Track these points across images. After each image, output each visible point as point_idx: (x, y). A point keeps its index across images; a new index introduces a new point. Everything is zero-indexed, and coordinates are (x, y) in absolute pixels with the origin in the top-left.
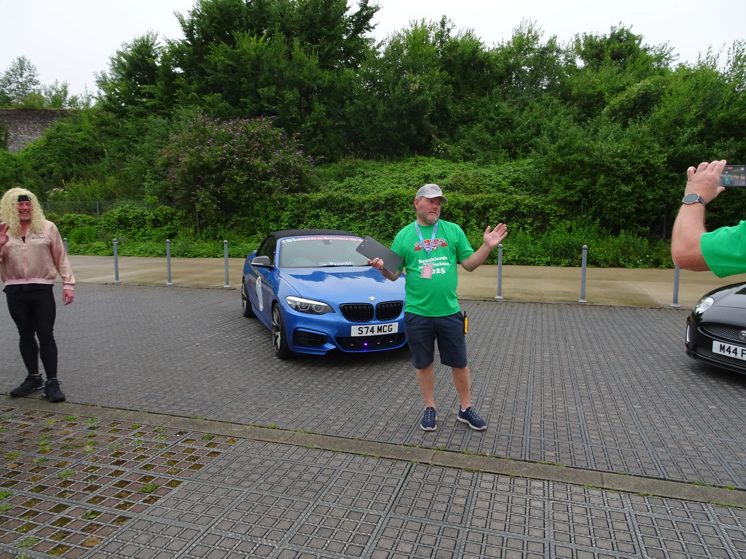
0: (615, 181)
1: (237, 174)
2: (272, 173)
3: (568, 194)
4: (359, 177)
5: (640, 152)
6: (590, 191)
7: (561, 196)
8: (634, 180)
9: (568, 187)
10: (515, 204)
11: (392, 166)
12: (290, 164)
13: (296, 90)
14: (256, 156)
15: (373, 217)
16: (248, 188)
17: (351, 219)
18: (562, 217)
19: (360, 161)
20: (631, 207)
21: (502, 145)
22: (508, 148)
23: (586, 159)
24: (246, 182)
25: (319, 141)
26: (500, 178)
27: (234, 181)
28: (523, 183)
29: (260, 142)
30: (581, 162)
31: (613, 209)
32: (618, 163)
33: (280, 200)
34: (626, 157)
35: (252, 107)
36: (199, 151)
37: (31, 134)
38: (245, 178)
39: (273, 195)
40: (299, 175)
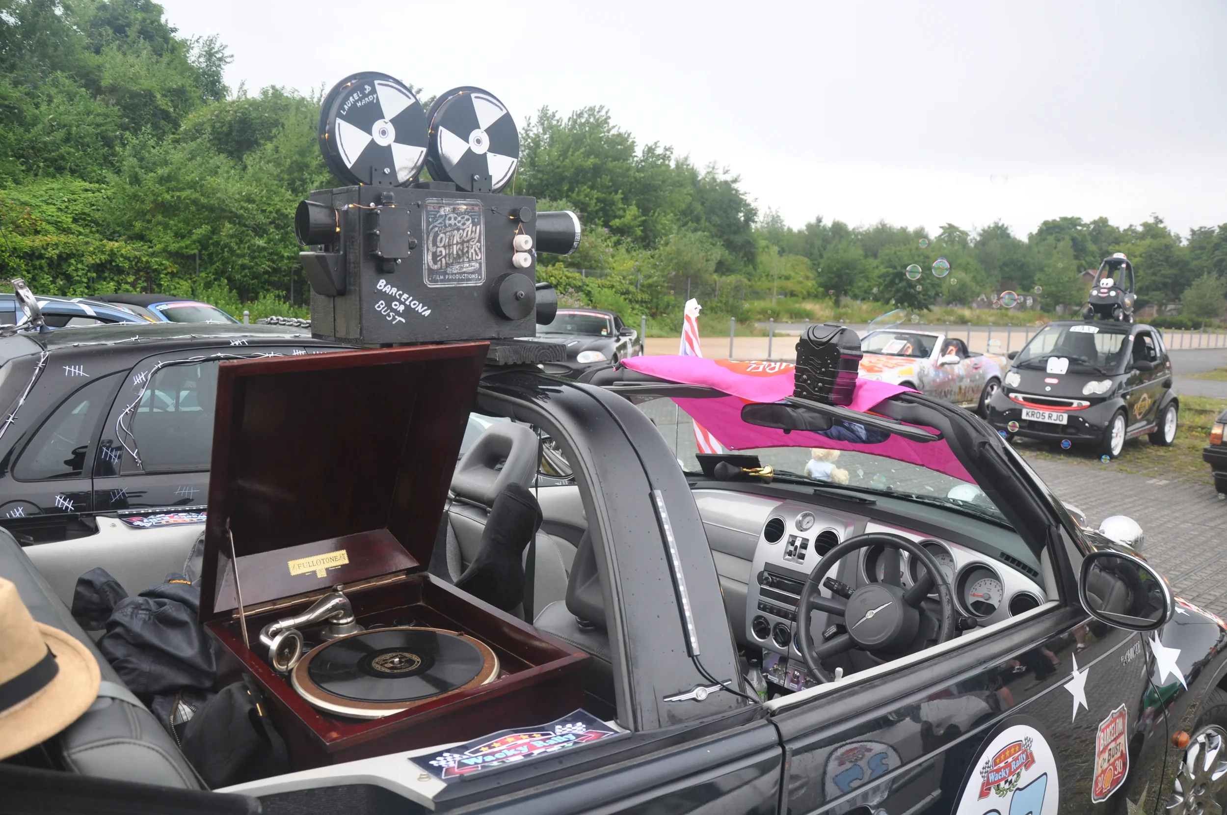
0: (243, 232)
3: (183, 244)
5: (269, 198)
6: (211, 241)
7: (173, 247)
8: (265, 232)
9: (179, 236)
10: (109, 255)
18: (173, 275)
20: (265, 266)
21: (13, 151)
22: (23, 156)
23: (203, 200)
26: (51, 210)
28: (91, 221)
30: (195, 202)
31: (243, 267)
32: (246, 209)
34: (253, 201)
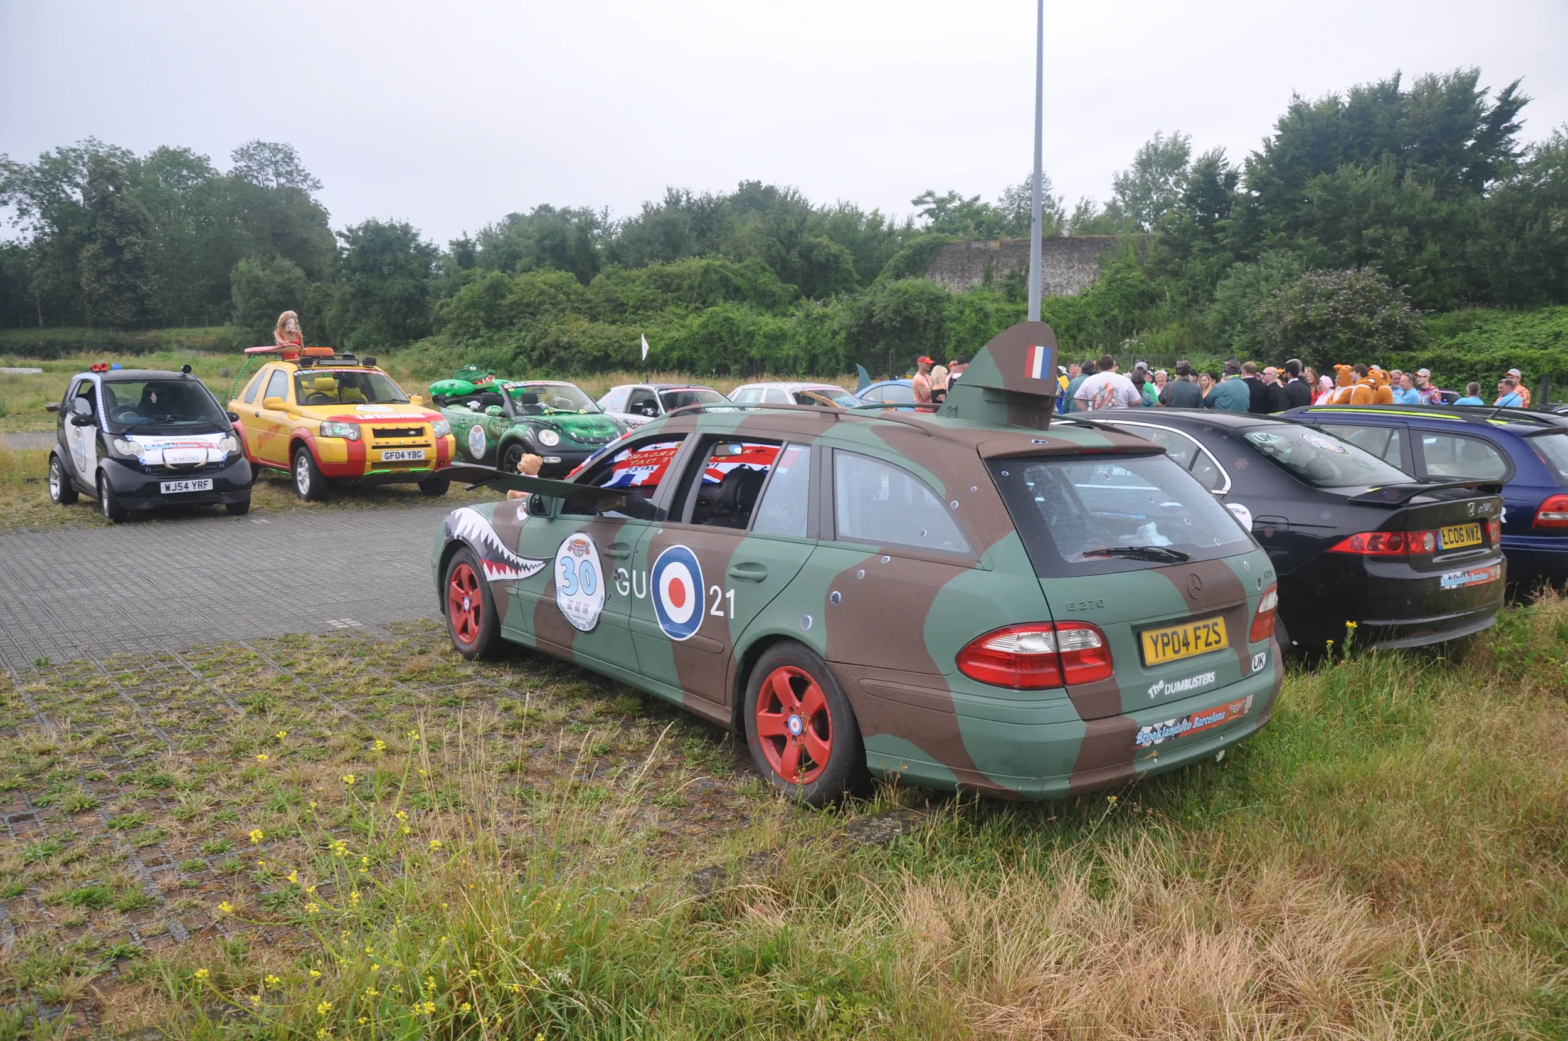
1: (1340, 332)
2: (1377, 330)
4: (1474, 333)
11: (1519, 318)
12: (1396, 320)
13: (1406, 229)
14: (1362, 313)
15: (1484, 378)
16: (1350, 346)
17: (1459, 380)
19: (1479, 311)
24: (1349, 339)
25: (1429, 286)
27: (1337, 338)
29: (1364, 297)
33: (1383, 358)
35: (1351, 249)
36: (1305, 310)
37: (1054, 267)
38: (1349, 335)
39: (1377, 354)
40: (1405, 330)
